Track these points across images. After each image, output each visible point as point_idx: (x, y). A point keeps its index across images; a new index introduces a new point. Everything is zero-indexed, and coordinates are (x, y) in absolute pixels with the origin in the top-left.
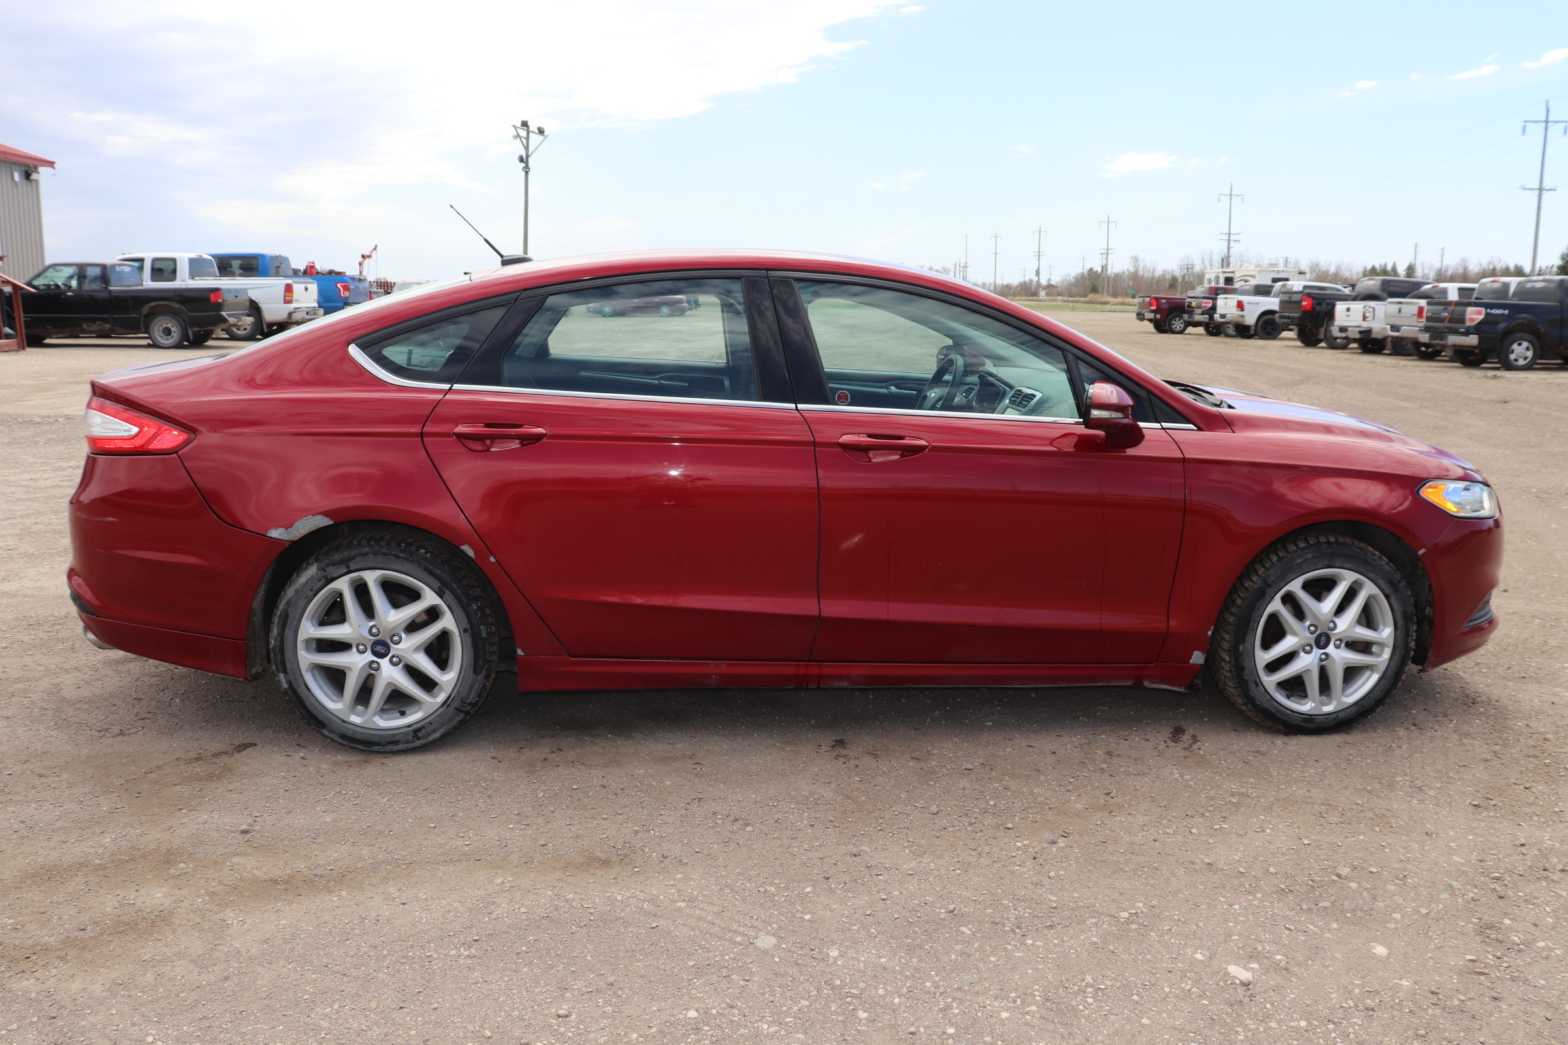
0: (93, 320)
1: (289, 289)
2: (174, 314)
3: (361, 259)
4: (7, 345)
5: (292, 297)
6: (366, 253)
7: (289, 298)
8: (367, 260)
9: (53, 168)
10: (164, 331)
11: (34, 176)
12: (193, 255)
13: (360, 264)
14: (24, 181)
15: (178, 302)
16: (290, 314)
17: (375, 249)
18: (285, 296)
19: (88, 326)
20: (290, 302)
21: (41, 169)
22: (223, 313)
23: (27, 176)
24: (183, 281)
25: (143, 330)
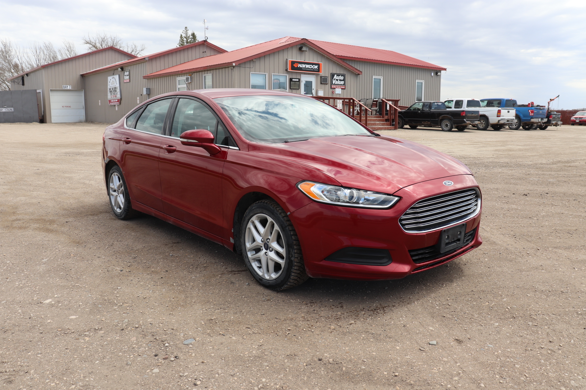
0: (425, 121)
1: (499, 111)
2: (450, 120)
3: (549, 101)
4: (390, 127)
5: (500, 114)
6: (552, 98)
7: (499, 115)
8: (552, 101)
9: (446, 71)
10: (446, 125)
11: (439, 74)
12: (470, 99)
13: (548, 103)
14: (435, 76)
15: (451, 115)
16: (499, 121)
17: (558, 96)
18: (497, 114)
19: (424, 123)
20: (499, 116)
21: (442, 72)
22: (465, 120)
23: (437, 74)
24: (464, 108)
25: (439, 125)
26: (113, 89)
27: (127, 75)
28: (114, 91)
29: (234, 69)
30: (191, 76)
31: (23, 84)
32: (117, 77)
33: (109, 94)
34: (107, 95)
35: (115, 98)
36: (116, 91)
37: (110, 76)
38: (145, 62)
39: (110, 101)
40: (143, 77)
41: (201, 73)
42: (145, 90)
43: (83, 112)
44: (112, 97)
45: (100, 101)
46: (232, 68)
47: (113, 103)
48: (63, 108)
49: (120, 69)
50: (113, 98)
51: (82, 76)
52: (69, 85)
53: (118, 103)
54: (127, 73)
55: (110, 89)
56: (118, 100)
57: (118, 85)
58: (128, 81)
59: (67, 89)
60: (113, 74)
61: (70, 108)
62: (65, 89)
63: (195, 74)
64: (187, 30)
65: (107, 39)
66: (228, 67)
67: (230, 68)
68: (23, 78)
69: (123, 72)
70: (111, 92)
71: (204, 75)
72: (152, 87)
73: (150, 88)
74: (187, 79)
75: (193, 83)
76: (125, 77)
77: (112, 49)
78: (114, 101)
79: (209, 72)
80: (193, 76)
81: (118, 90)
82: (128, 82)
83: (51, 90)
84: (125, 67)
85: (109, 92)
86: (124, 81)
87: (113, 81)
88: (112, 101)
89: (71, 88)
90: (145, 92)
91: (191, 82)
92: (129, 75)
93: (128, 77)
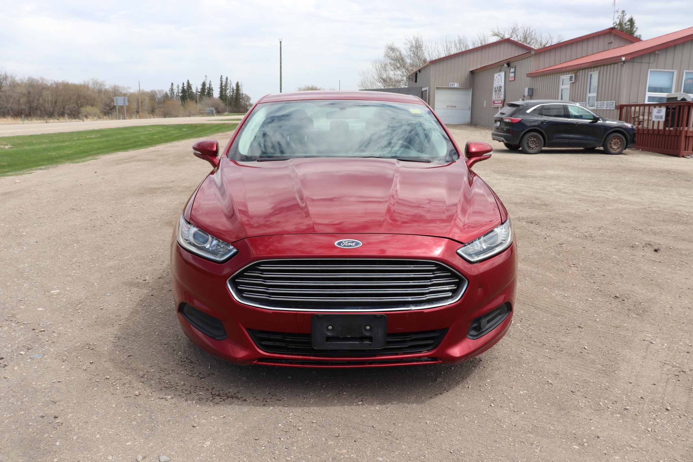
26: (497, 88)
27: (513, 72)
28: (498, 90)
29: (625, 65)
30: (576, 74)
31: (416, 81)
32: (503, 74)
33: (494, 94)
34: (492, 95)
35: (498, 98)
36: (500, 90)
37: (497, 72)
38: (531, 57)
39: (494, 103)
40: (527, 74)
41: (587, 70)
42: (526, 90)
43: (469, 113)
44: (496, 97)
45: (485, 102)
46: (622, 63)
47: (497, 105)
48: (448, 108)
49: (506, 65)
50: (496, 99)
51: (472, 72)
52: (457, 82)
53: (501, 104)
54: (512, 70)
55: (495, 89)
56: (501, 101)
57: (503, 84)
58: (513, 79)
59: (453, 86)
60: (500, 70)
61: (455, 108)
62: (452, 87)
63: (581, 71)
64: (625, 14)
65: (518, 29)
66: (617, 63)
67: (620, 64)
68: (416, 74)
69: (509, 68)
70: (496, 91)
71: (590, 73)
72: (535, 88)
73: (533, 88)
74: (571, 78)
75: (577, 83)
76: (510, 74)
77: (508, 41)
78: (498, 102)
79: (596, 69)
80: (578, 74)
81: (503, 90)
82: (513, 81)
83: (437, 88)
84: (511, 62)
85: (494, 92)
86: (509, 79)
87: (498, 79)
88: (496, 102)
89: (458, 86)
90: (526, 94)
91: (575, 82)
92: (515, 72)
93: (514, 74)
